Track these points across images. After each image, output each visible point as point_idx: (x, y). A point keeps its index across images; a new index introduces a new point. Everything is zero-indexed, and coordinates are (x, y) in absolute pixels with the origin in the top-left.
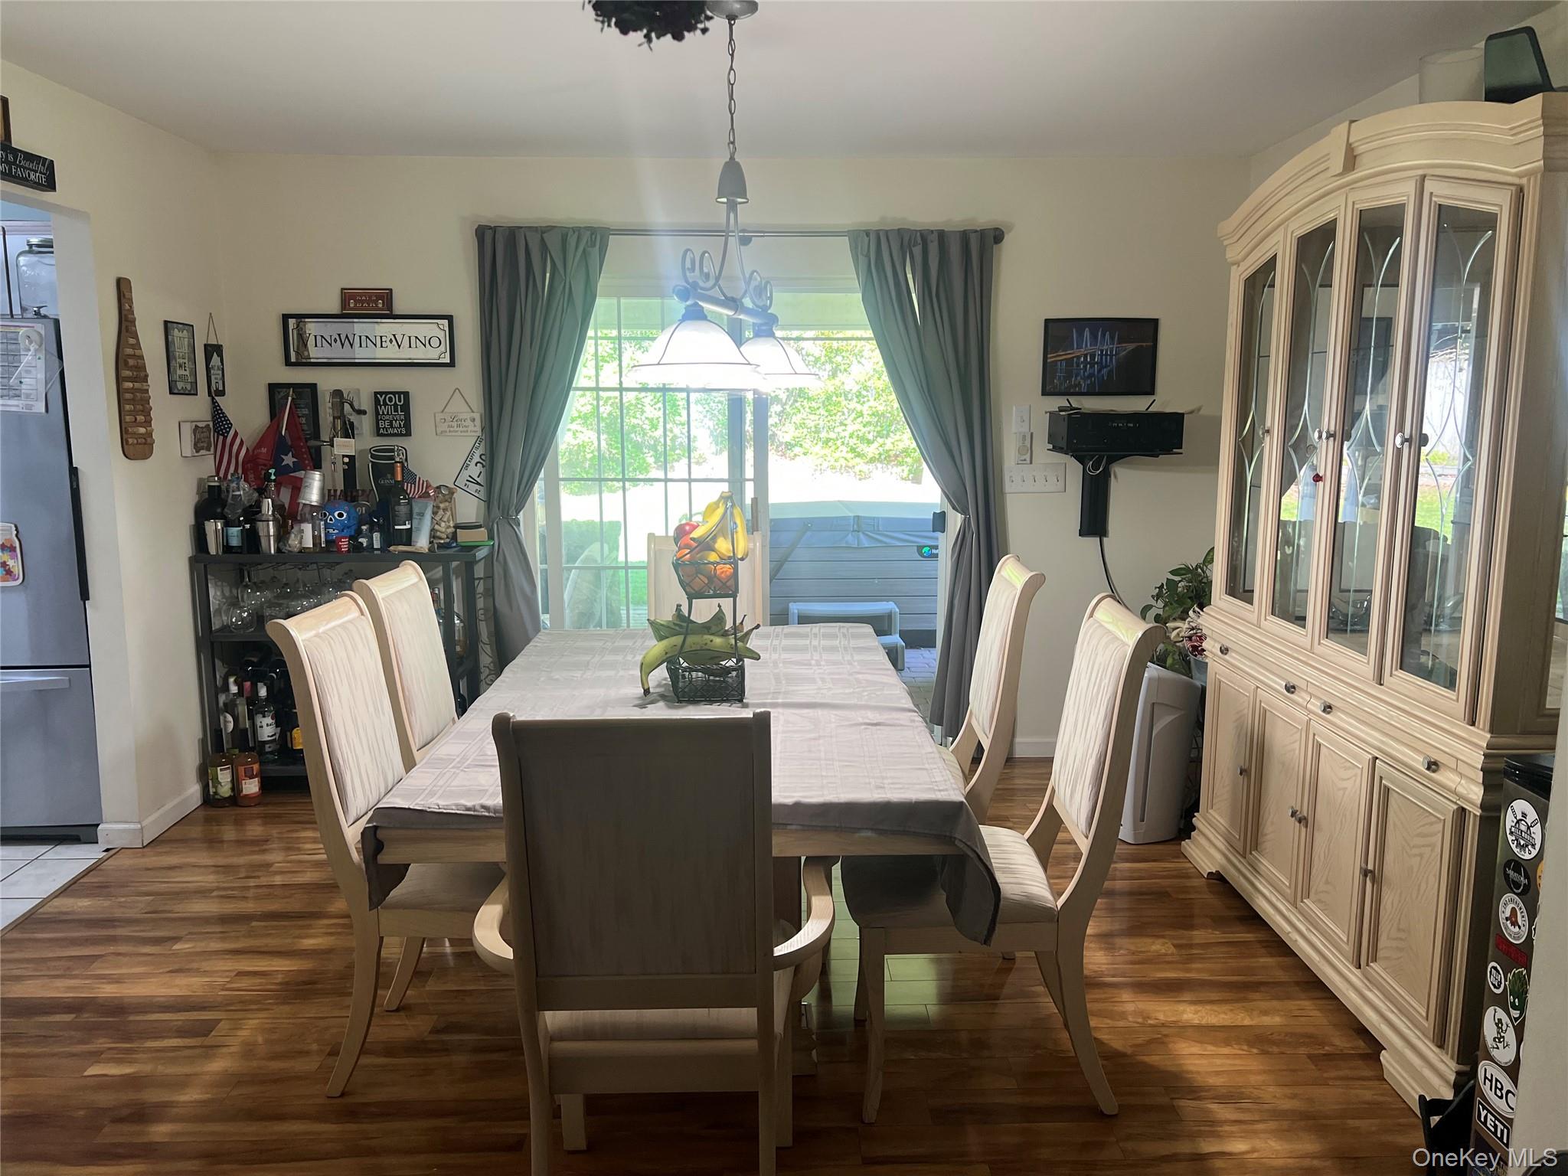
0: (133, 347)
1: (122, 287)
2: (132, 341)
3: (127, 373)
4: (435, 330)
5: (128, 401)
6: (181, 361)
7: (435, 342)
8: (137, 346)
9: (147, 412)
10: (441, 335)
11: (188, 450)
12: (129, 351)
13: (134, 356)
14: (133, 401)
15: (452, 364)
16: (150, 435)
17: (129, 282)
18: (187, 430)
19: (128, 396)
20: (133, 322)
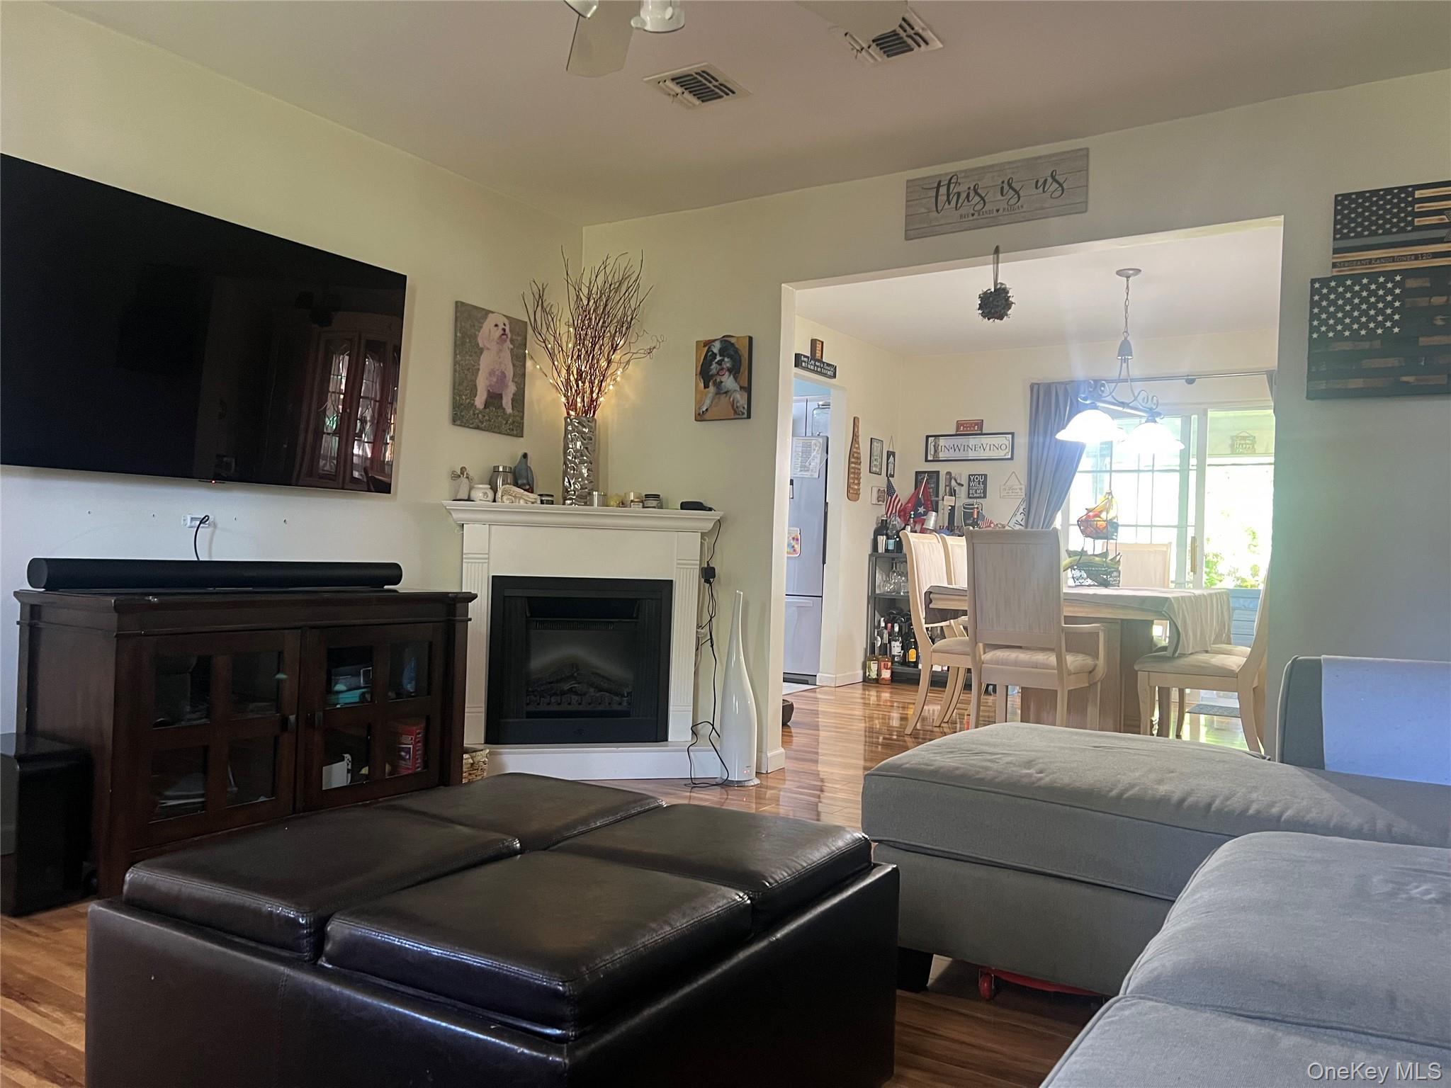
0: (857, 448)
1: (855, 420)
2: (857, 446)
3: (853, 460)
4: (1005, 441)
5: (852, 473)
6: (876, 457)
7: (1003, 447)
8: (858, 448)
9: (859, 479)
10: (1007, 443)
11: (875, 501)
12: (855, 450)
13: (857, 453)
14: (854, 473)
15: (1012, 458)
16: (859, 490)
17: (858, 418)
18: (875, 490)
19: (853, 470)
20: (858, 437)
